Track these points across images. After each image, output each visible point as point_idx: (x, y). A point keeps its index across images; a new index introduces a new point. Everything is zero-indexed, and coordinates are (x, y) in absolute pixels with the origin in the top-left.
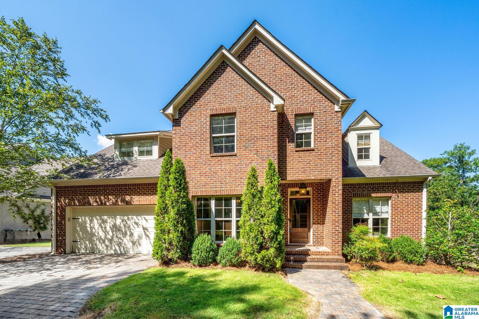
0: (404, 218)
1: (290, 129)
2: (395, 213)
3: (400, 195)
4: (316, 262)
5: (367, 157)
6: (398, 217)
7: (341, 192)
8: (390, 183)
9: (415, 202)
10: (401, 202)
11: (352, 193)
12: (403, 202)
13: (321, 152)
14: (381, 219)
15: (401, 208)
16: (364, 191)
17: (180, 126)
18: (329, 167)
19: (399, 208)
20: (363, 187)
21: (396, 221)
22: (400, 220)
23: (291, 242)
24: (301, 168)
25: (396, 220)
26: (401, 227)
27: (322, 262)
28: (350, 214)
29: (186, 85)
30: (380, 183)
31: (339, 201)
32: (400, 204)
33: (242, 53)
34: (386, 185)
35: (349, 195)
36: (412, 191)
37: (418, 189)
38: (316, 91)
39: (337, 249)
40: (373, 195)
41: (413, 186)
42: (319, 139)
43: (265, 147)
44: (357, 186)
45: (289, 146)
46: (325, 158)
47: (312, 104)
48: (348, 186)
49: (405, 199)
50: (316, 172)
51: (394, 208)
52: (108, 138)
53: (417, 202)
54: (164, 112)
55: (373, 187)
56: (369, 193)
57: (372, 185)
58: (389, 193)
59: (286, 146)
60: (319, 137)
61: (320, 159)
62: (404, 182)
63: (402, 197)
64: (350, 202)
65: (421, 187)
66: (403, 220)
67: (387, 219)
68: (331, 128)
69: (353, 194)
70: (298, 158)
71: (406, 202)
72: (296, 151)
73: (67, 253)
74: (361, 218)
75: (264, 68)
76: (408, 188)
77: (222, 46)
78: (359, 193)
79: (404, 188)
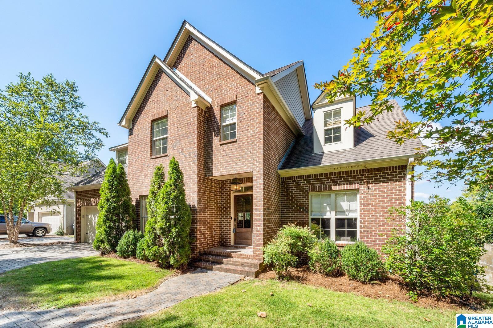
0: (378, 218)
1: (216, 122)
2: (364, 211)
3: (372, 186)
4: (231, 264)
5: (338, 139)
6: (369, 216)
7: (262, 186)
8: (357, 171)
9: (395, 195)
10: (373, 196)
11: (307, 186)
12: (376, 196)
13: (243, 143)
14: (348, 219)
15: (372, 204)
16: (322, 183)
17: (132, 134)
18: (251, 158)
19: (370, 204)
20: (321, 179)
21: (366, 223)
22: (372, 221)
23: (235, 243)
24: (225, 162)
25: (366, 221)
26: (374, 231)
27: (237, 265)
28: (305, 212)
29: (133, 99)
30: (343, 172)
31: (260, 197)
32: (371, 199)
33: (179, 55)
34: (351, 174)
35: (304, 189)
36: (390, 180)
37: (399, 177)
38: (239, 76)
39: (258, 253)
40: (334, 188)
41: (391, 173)
42: (241, 128)
43: (188, 145)
44: (314, 178)
45: (215, 140)
46: (247, 149)
47: (236, 91)
48: (303, 178)
49: (379, 191)
50: (238, 165)
51: (364, 205)
52: (112, 150)
53: (398, 195)
54: (120, 124)
55: (333, 178)
56: (329, 185)
57: (332, 175)
58: (355, 184)
59: (212, 140)
60: (241, 127)
61: (242, 150)
62: (377, 169)
63: (375, 189)
64: (305, 197)
65: (404, 174)
66: (376, 221)
67: (356, 219)
68: (253, 114)
69: (309, 187)
70: (223, 151)
71: (381, 196)
72: (221, 145)
73: (81, 242)
74: (320, 217)
75: (196, 64)
76: (384, 176)
77: (154, 56)
78: (316, 186)
79: (378, 176)
